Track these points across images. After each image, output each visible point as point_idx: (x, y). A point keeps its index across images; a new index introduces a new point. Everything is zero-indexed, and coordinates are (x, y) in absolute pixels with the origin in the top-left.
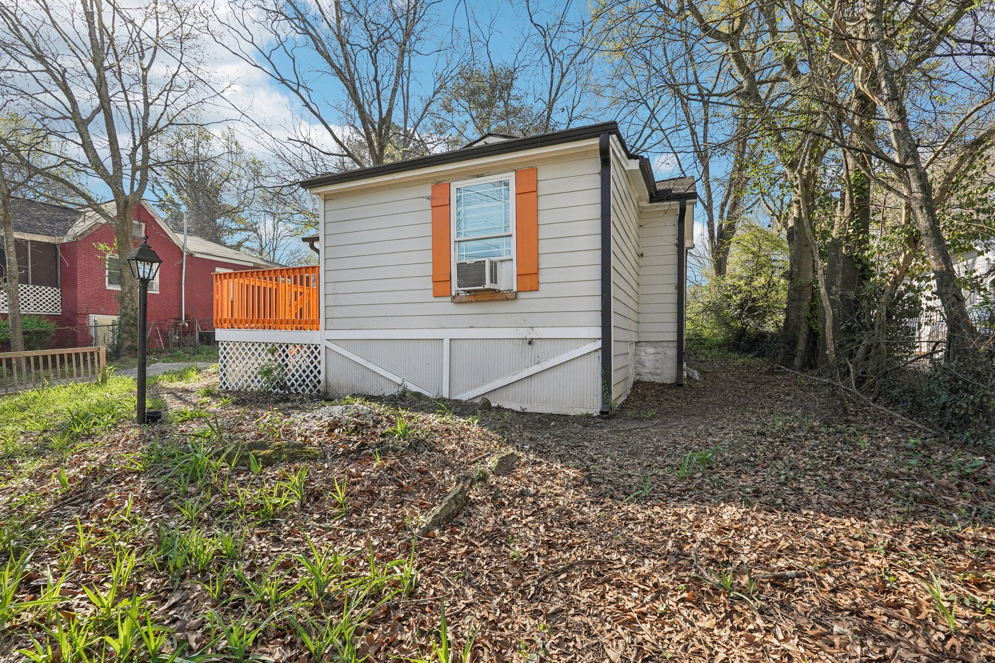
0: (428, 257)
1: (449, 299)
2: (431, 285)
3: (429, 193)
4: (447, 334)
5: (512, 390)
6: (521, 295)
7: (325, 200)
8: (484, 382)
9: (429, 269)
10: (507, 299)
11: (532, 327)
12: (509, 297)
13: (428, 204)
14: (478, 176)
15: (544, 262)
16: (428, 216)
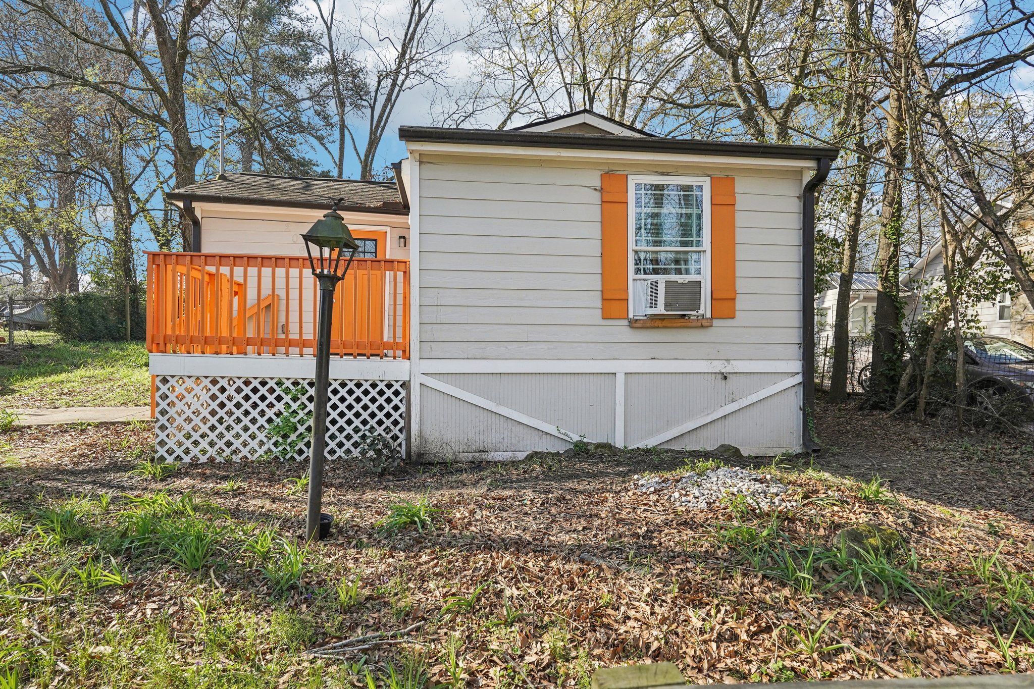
0: (596, 266)
1: (626, 322)
2: (599, 304)
3: (598, 184)
4: (621, 367)
5: (703, 433)
6: (716, 322)
7: (421, 163)
8: (669, 425)
9: (596, 283)
10: (702, 326)
11: (727, 360)
12: (703, 325)
13: (596, 197)
14: (663, 174)
15: (741, 286)
16: (595, 213)
